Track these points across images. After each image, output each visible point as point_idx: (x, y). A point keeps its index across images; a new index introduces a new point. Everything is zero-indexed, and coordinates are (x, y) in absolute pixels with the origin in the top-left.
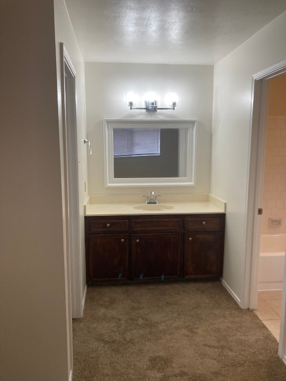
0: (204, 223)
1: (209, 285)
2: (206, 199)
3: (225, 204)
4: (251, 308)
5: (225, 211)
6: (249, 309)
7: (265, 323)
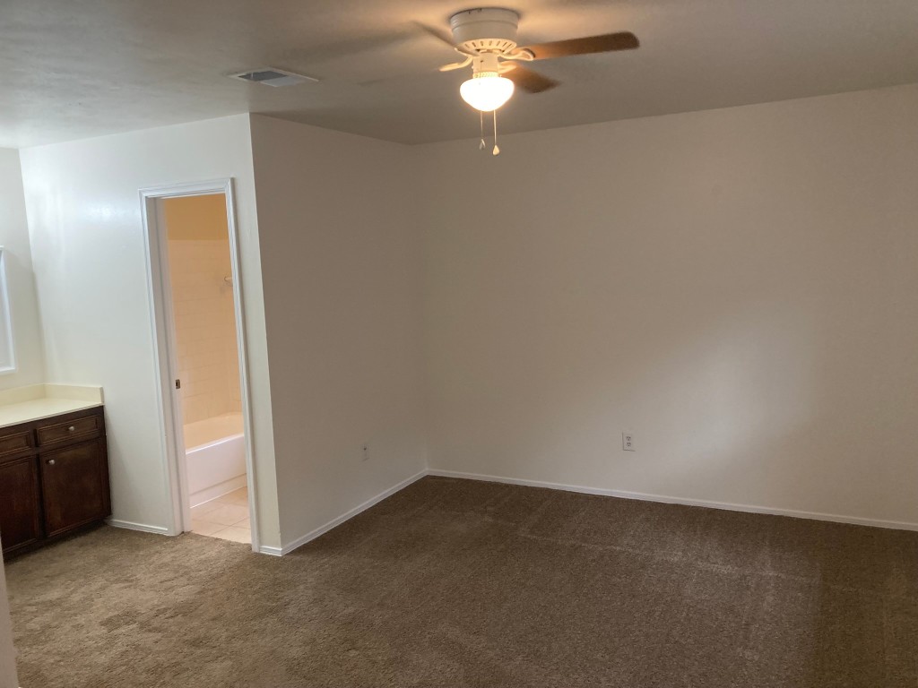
0: (72, 428)
1: (94, 534)
2: (42, 395)
3: (102, 389)
4: (185, 531)
5: (103, 402)
6: (183, 532)
7: (216, 536)
